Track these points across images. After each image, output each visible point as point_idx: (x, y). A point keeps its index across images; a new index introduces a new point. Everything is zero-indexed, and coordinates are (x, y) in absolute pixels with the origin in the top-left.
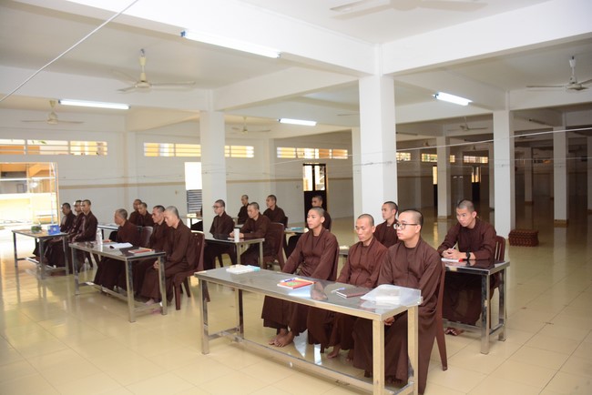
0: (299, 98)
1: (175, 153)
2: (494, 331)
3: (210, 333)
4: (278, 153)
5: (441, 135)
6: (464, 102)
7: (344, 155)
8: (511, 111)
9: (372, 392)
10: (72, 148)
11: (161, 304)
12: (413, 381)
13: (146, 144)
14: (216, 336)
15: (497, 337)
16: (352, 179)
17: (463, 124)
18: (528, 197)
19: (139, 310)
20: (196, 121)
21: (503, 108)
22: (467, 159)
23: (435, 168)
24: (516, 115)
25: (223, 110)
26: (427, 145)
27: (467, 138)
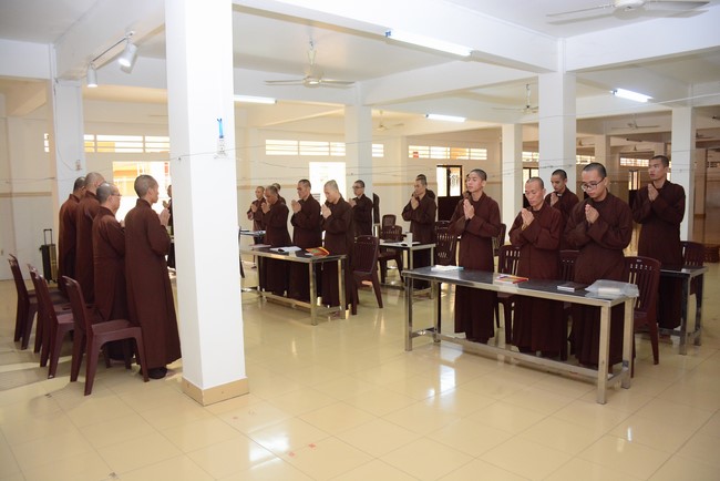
4: (410, 152)
5: (602, 134)
6: (644, 99)
7: (480, 155)
8: (694, 108)
13: (268, 142)
14: (417, 335)
21: (684, 104)
22: (624, 162)
27: (629, 137)
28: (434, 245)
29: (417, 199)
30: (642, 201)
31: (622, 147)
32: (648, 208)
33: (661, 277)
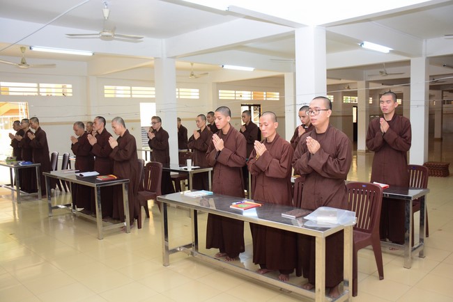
0: (240, 46)
1: (131, 94)
2: (415, 249)
3: (170, 248)
4: (220, 95)
5: (362, 80)
6: (386, 50)
7: (275, 96)
8: (427, 58)
9: (314, 300)
10: (41, 90)
11: (125, 223)
12: (348, 290)
13: (106, 87)
14: (174, 251)
15: (418, 254)
16: (284, 117)
17: (382, 70)
18: (437, 135)
19: (106, 228)
20: (151, 67)
21: (420, 55)
23: (355, 109)
24: (432, 61)
25: (174, 57)
26: (348, 88)
27: (384, 82)
28: (211, 169)
29: (199, 131)
30: (375, 133)
31: (381, 89)
32: (380, 139)
33: (384, 199)
